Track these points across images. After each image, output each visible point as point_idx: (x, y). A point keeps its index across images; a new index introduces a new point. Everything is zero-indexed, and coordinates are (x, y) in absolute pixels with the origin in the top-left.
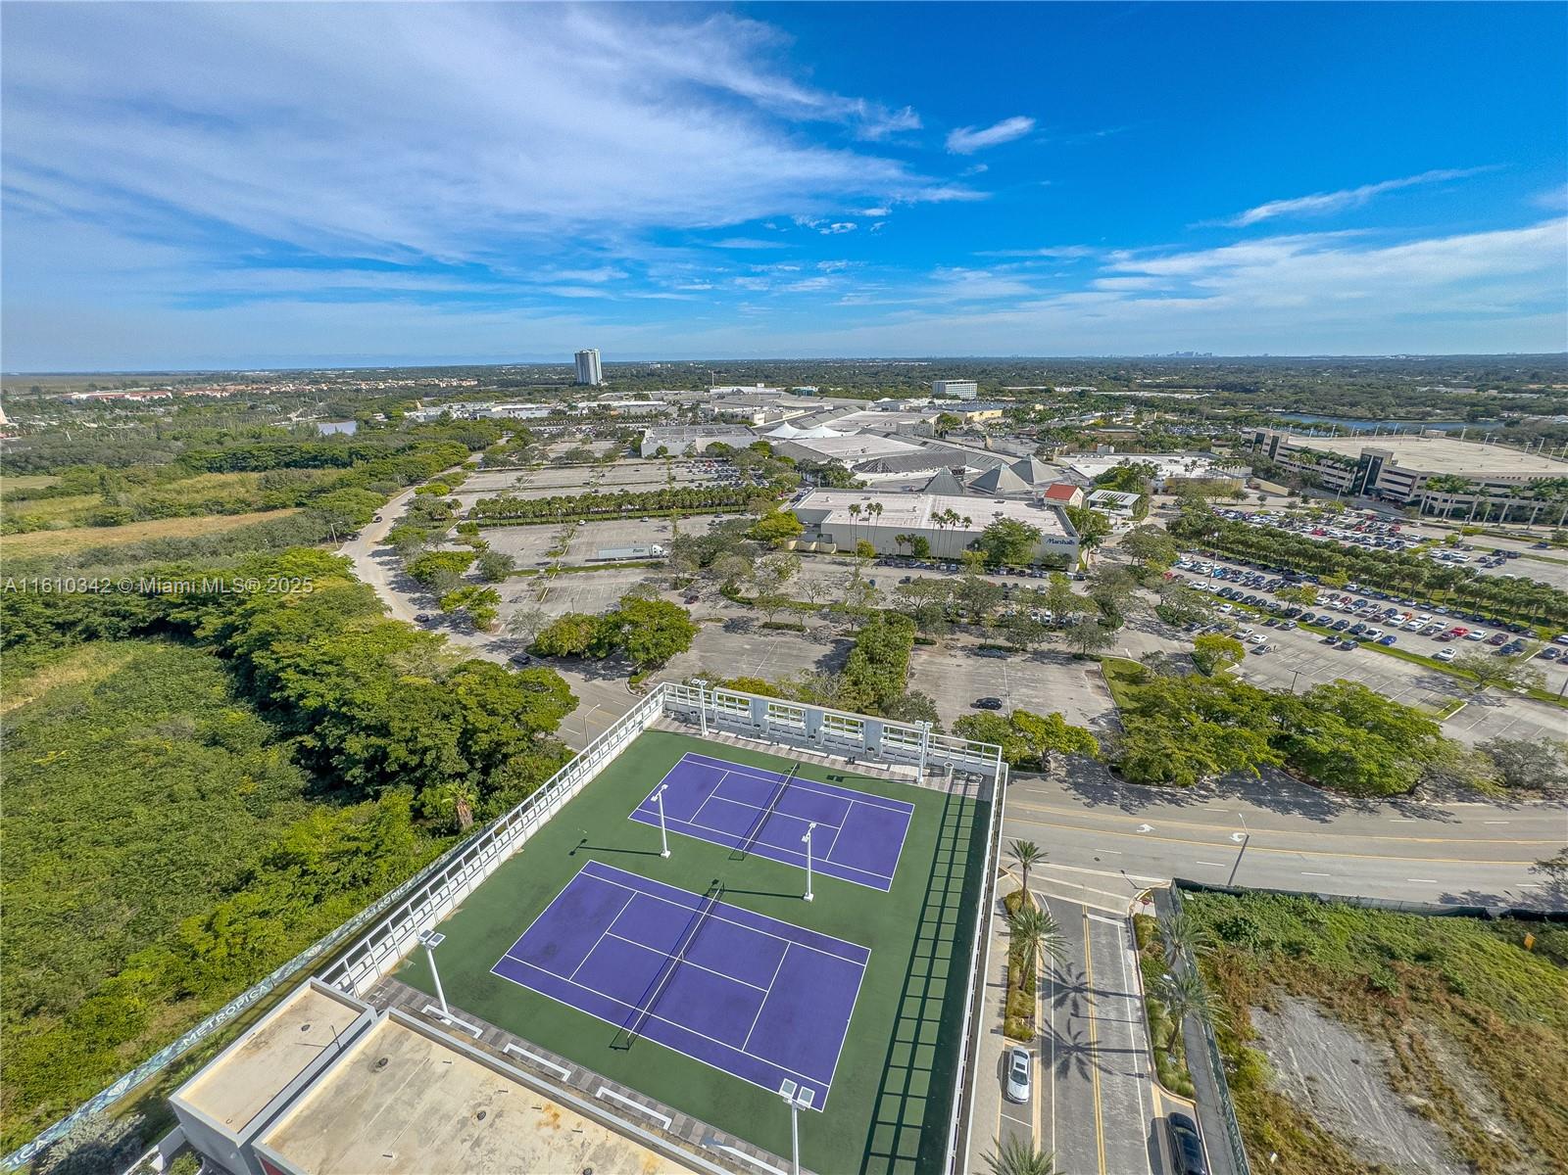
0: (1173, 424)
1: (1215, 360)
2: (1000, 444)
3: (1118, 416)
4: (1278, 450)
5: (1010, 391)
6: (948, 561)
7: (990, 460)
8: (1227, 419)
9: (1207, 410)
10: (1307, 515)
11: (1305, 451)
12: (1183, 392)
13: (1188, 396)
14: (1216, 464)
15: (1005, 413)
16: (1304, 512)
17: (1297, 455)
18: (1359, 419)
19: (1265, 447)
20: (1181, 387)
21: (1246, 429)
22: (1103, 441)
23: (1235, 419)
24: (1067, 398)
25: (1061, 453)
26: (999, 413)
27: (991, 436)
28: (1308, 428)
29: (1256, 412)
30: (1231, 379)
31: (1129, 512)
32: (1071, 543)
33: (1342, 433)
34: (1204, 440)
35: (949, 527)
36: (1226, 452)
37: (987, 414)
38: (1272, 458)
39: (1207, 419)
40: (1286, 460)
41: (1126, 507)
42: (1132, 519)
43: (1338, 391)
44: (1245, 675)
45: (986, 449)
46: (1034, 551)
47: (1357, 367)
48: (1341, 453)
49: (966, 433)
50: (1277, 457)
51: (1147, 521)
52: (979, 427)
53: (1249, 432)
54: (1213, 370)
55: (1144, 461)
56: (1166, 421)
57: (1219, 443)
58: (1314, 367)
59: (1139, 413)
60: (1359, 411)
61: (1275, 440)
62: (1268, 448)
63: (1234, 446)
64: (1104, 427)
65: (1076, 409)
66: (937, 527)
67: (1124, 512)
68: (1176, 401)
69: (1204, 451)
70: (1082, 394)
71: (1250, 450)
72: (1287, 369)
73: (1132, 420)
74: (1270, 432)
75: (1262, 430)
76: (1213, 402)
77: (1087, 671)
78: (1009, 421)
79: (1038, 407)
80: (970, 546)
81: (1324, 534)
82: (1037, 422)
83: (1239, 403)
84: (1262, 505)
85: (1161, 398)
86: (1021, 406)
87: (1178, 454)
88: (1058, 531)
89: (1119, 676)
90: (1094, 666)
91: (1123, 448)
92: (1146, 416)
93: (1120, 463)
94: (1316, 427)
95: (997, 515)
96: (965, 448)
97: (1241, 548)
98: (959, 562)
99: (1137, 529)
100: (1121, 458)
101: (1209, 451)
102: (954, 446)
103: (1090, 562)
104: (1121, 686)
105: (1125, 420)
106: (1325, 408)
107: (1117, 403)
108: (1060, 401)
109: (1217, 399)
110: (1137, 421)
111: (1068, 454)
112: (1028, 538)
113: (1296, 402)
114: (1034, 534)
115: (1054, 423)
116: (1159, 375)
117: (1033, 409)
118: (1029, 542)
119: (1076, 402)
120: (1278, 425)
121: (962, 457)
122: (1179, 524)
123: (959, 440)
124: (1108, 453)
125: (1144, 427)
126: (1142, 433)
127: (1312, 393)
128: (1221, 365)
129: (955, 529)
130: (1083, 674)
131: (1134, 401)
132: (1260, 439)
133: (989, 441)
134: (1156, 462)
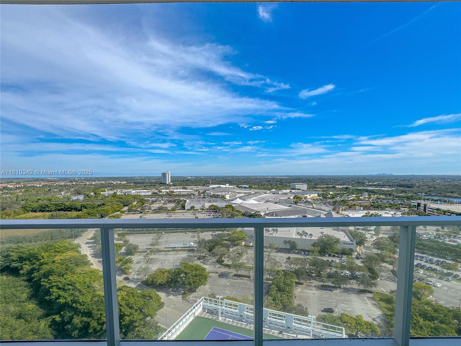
0: (383, 199)
1: (394, 176)
2: (318, 206)
3: (362, 196)
4: (427, 209)
5: (320, 187)
6: (304, 251)
7: (316, 212)
8: (404, 197)
9: (395, 194)
10: (445, 234)
11: (438, 209)
12: (385, 188)
13: (387, 189)
14: (403, 214)
15: (319, 195)
16: (444, 233)
17: (435, 211)
18: (455, 197)
19: (421, 208)
20: (383, 186)
21: (412, 201)
22: (358, 205)
23: (407, 197)
24: (341, 189)
25: (342, 210)
26: (316, 195)
27: (315, 203)
28: (437, 201)
29: (415, 195)
30: (402, 183)
31: (373, 233)
32: (352, 244)
33: (452, 203)
34: (397, 205)
35: (304, 237)
36: (407, 210)
37: (312, 195)
38: (425, 212)
39: (396, 197)
40: (431, 213)
41: (371, 230)
42: (374, 235)
43: (444, 188)
44: (436, 301)
45: (313, 208)
46: (339, 247)
47: (449, 179)
48: (453, 210)
49: (305, 202)
50: (427, 212)
51: (381, 236)
52: (309, 200)
53: (415, 203)
54: (394, 180)
55: (375, 213)
56: (380, 198)
57: (403, 206)
58: (433, 179)
59: (370, 195)
60: (455, 195)
61: (425, 206)
62: (423, 208)
63: (409, 207)
64: (357, 200)
65: (345, 194)
66: (299, 237)
67: (371, 232)
68: (383, 191)
69: (398, 209)
70: (347, 188)
71: (416, 209)
72: (423, 179)
73: (367, 198)
74: (422, 202)
75: (419, 201)
76: (397, 191)
77: (368, 297)
78: (321, 198)
79: (331, 193)
80: (312, 245)
81: (454, 242)
82: (331, 198)
83: (407, 191)
84: (426, 230)
85: (377, 190)
86: (325, 193)
87: (388, 210)
88: (347, 239)
89: (381, 300)
90: (370, 295)
91: (366, 208)
92: (372, 196)
93: (366, 214)
94: (440, 200)
95: (322, 233)
96: (306, 208)
97: (421, 247)
98: (308, 251)
99: (377, 239)
100: (366, 212)
101: (400, 209)
102: (301, 207)
103: (361, 252)
104: (383, 304)
105: (365, 198)
106: (441, 193)
107: (360, 192)
108: (338, 191)
109: (398, 190)
110: (370, 198)
111: (345, 210)
112: (335, 242)
113: (429, 191)
114: (337, 241)
115: (338, 199)
116: (374, 181)
117: (329, 194)
118: (336, 244)
119: (345, 191)
120: (424, 200)
121: (305, 211)
122: (394, 237)
123: (303, 205)
124: (360, 210)
125: (372, 200)
126: (373, 202)
127: (435, 188)
128: (397, 178)
129: (306, 238)
130: (366, 298)
131: (367, 191)
132: (419, 205)
133: (314, 205)
134: (380, 213)
